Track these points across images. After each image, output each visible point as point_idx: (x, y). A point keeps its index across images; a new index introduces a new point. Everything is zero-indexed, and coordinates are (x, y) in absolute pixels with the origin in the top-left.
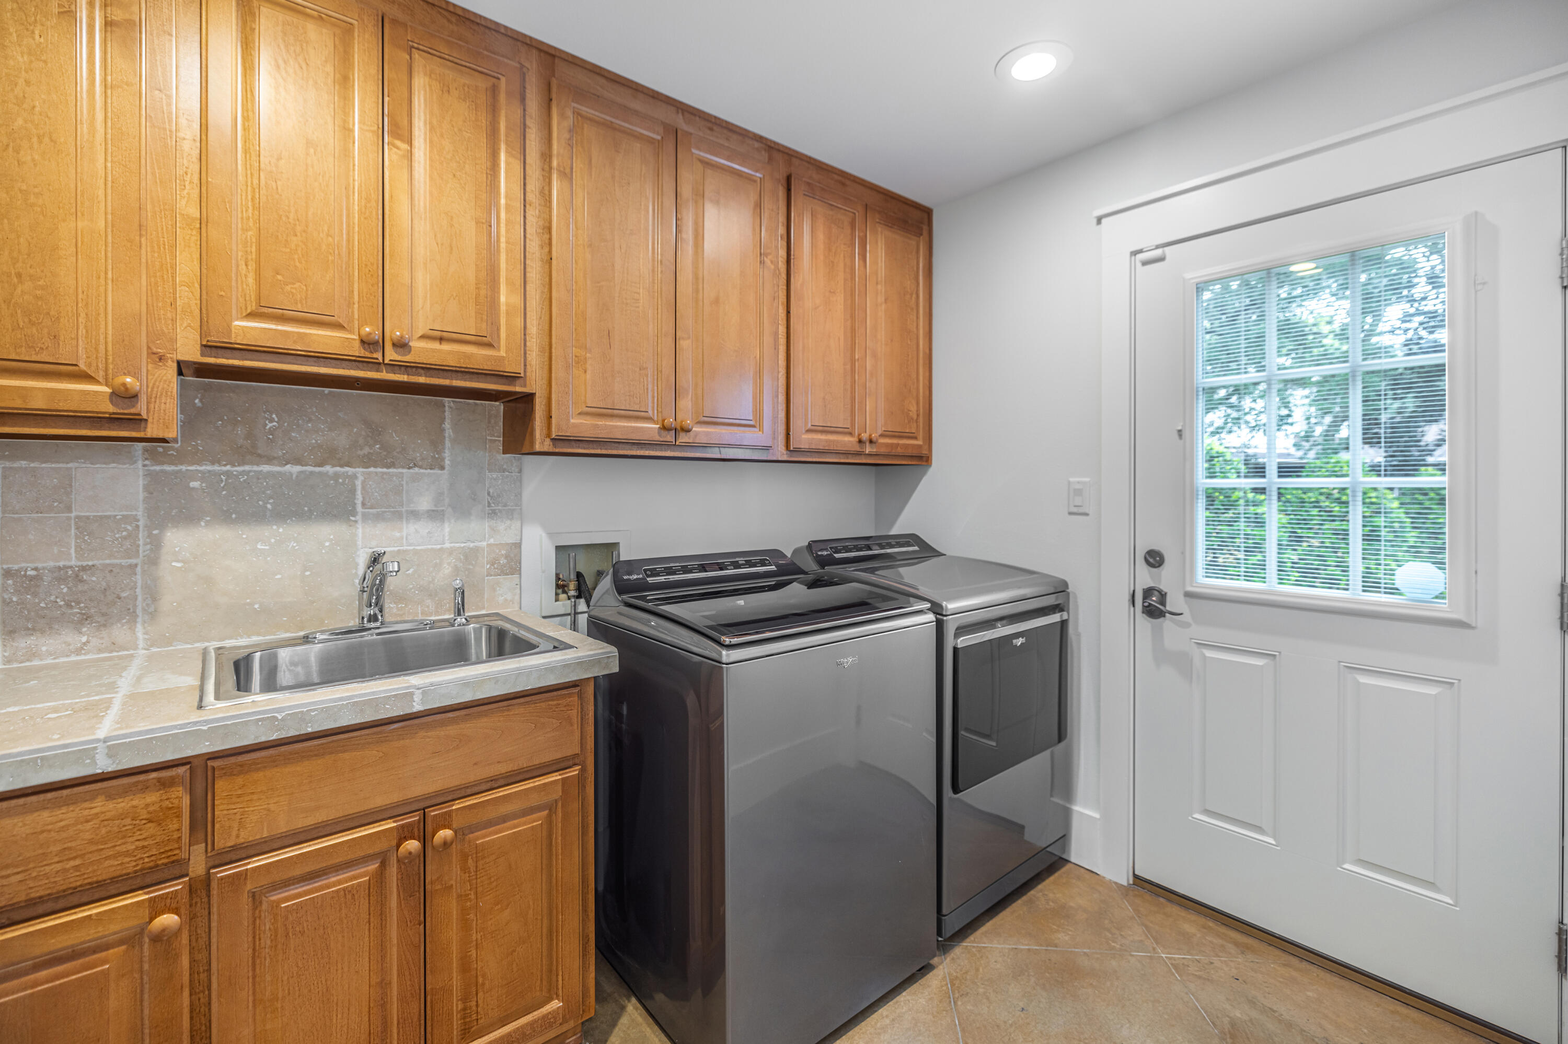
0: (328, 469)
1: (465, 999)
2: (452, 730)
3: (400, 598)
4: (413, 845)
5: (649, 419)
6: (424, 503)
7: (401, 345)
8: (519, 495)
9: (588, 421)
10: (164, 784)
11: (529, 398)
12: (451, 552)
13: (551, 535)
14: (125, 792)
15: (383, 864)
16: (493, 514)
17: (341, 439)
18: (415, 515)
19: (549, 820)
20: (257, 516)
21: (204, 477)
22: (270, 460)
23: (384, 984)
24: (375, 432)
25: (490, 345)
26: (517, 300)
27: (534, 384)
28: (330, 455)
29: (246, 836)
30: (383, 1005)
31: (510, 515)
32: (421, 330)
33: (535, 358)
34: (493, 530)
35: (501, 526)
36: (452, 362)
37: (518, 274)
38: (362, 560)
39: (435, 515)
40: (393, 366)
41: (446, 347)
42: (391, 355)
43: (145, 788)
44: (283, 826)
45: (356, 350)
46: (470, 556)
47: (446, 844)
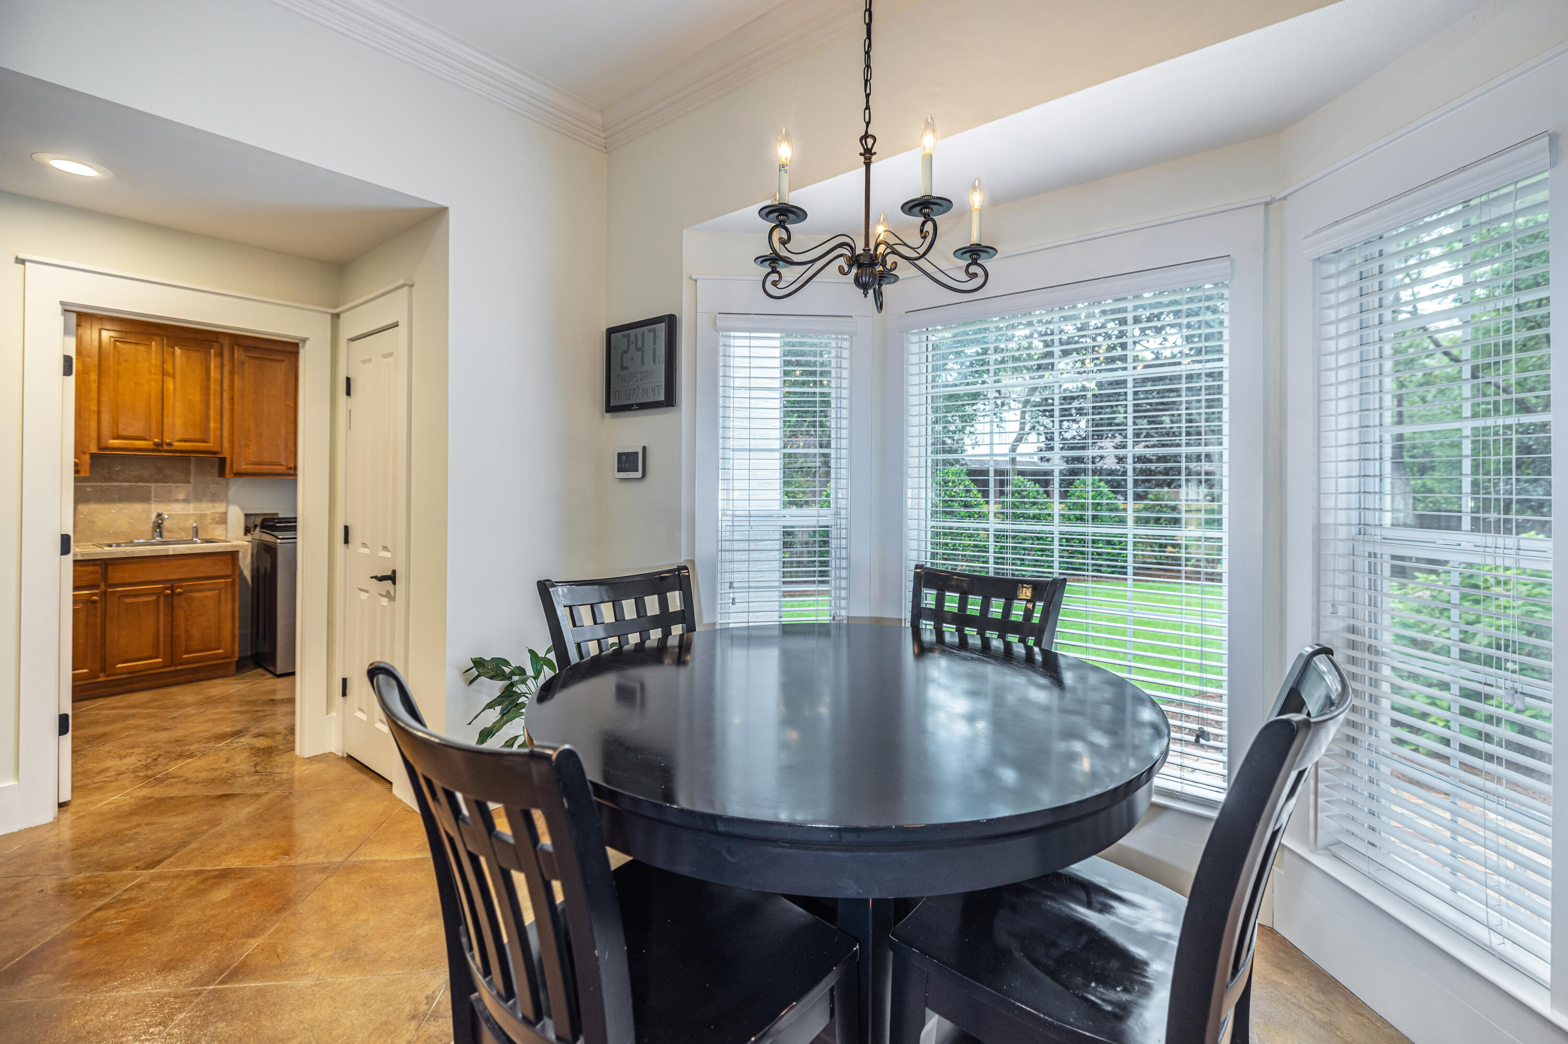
0: (140, 484)
1: (187, 641)
2: (183, 562)
3: (170, 531)
4: (168, 592)
5: (281, 465)
6: (181, 496)
7: (170, 444)
8: (226, 493)
9: (251, 467)
10: (95, 565)
11: (225, 458)
12: (193, 515)
13: (242, 509)
14: (84, 566)
15: (159, 597)
16: (213, 501)
17: (145, 473)
18: (177, 501)
19: (220, 594)
20: (112, 501)
21: (92, 487)
22: (116, 481)
23: (158, 630)
24: (160, 470)
25: (205, 442)
26: (218, 425)
27: (226, 454)
28: (141, 479)
29: (116, 581)
30: (158, 636)
31: (221, 501)
32: (178, 437)
33: (226, 445)
34: (214, 507)
35: (217, 505)
36: (190, 449)
37: (218, 417)
38: (154, 516)
39: (186, 501)
40: (166, 451)
41: (187, 444)
42: (165, 447)
43: (89, 565)
44: (127, 581)
45: (152, 447)
46: (202, 517)
47: (180, 594)
